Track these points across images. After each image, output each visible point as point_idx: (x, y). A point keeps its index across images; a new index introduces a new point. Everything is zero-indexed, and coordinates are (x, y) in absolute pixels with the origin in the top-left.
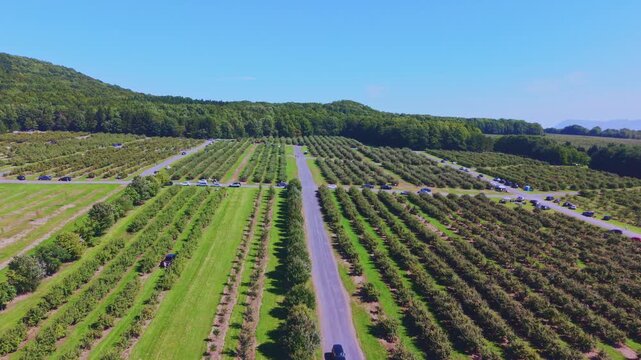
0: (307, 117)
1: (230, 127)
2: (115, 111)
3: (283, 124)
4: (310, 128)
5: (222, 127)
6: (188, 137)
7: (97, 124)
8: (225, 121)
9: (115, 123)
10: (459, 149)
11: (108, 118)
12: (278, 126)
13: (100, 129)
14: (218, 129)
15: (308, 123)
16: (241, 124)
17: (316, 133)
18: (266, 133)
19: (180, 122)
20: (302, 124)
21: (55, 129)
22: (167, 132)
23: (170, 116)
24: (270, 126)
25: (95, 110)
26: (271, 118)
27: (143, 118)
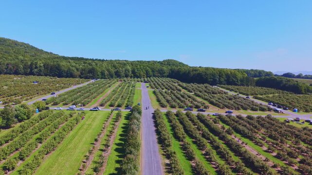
0: (149, 67)
1: (106, 72)
2: (40, 63)
3: (136, 71)
4: (151, 73)
5: (101, 73)
6: (81, 78)
7: (30, 70)
8: (103, 69)
9: (40, 70)
10: (236, 85)
11: (36, 68)
12: (133, 72)
13: (32, 73)
14: (99, 73)
15: (150, 70)
16: (113, 71)
17: (154, 76)
18: (127, 76)
19: (77, 70)
20: (147, 71)
21: (6, 73)
22: (70, 75)
23: (72, 66)
24: (129, 72)
25: (29, 63)
26: (129, 68)
27: (57, 68)
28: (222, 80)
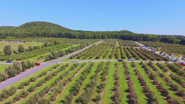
0: (110, 34)
1: (90, 37)
2: (64, 33)
3: (103, 36)
4: (110, 37)
5: (87, 37)
6: (79, 39)
7: (60, 36)
8: (88, 35)
9: (63, 36)
10: (148, 41)
11: (62, 34)
12: (102, 36)
13: (60, 37)
14: (86, 37)
15: (110, 35)
16: (92, 36)
17: (112, 38)
18: (99, 38)
19: (78, 35)
20: (108, 36)
21: (51, 37)
22: (74, 37)
23: (76, 34)
24: (100, 36)
25: (59, 33)
27: (69, 35)
28: (141, 39)
